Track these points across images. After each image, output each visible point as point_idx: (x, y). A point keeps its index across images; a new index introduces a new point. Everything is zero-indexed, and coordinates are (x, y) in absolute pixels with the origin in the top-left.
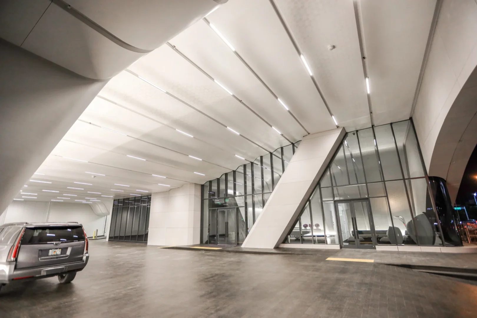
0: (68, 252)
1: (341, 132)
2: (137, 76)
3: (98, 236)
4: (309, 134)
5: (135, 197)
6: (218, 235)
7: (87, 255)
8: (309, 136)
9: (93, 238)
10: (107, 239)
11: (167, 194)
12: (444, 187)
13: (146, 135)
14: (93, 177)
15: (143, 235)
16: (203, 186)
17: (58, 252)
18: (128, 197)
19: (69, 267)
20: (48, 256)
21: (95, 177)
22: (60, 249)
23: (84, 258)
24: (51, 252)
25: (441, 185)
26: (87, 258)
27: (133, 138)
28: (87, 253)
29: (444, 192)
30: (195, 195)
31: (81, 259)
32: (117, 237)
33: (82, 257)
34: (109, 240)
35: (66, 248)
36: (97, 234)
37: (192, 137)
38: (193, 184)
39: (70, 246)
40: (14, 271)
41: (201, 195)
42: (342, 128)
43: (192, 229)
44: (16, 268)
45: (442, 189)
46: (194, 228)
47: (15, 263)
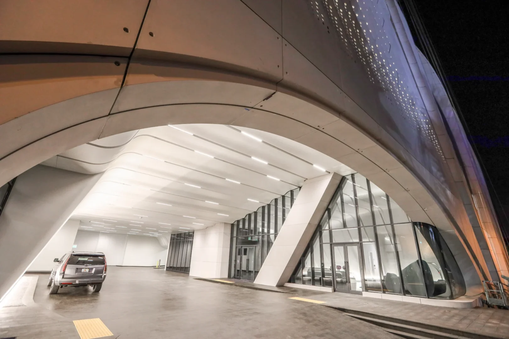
0: (93, 272)
1: (332, 177)
2: (142, 155)
3: (160, 266)
4: (307, 179)
5: (185, 233)
6: (241, 271)
7: (105, 274)
8: (307, 181)
9: (157, 267)
10: (165, 269)
11: (205, 230)
12: (433, 233)
13: (164, 189)
14: (140, 218)
15: (188, 267)
16: (232, 225)
17: (87, 270)
18: (180, 233)
19: (92, 280)
20: (81, 272)
21: (141, 218)
22: (88, 268)
23: (103, 277)
24: (83, 270)
25: (430, 231)
26: (105, 276)
27: (156, 191)
28: (105, 273)
29: (434, 238)
30: (224, 233)
31: (101, 277)
32: (171, 267)
33: (102, 276)
34: (166, 270)
35: (92, 269)
36: (159, 264)
37: (200, 187)
38: (223, 223)
39: (95, 268)
40: (62, 279)
41: (230, 233)
42: (333, 173)
43: (220, 264)
44: (63, 277)
45: (431, 235)
46: (222, 263)
47: (63, 274)
